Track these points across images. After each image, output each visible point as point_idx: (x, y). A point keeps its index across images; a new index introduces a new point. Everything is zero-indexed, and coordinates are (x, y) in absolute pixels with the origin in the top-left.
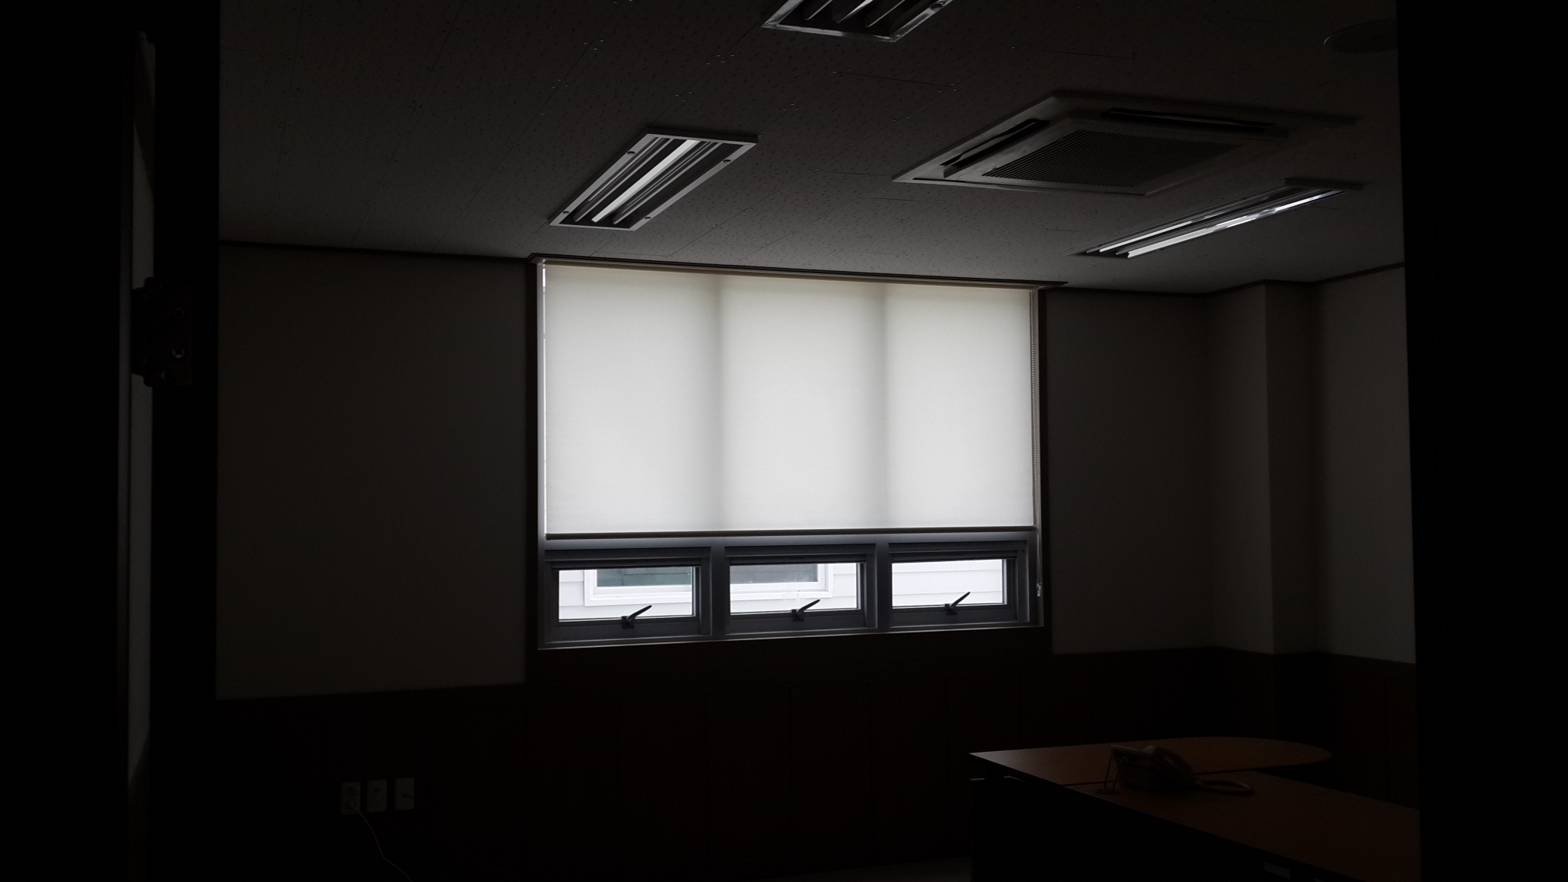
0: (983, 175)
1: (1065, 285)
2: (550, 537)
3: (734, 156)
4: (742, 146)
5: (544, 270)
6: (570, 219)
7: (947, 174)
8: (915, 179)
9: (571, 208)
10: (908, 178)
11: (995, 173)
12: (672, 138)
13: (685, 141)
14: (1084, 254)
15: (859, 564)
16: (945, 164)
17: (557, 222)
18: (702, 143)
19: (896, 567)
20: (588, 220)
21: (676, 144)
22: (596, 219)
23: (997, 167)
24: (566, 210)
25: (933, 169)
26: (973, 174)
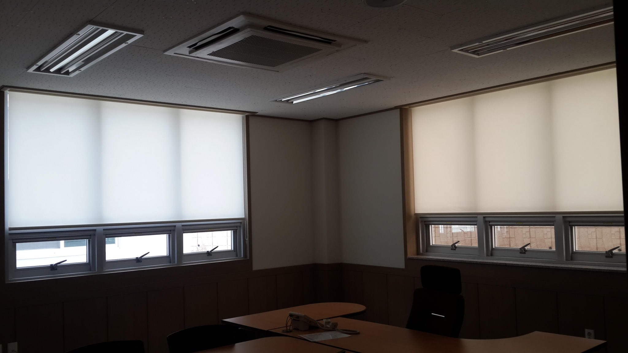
0: (208, 55)
1: (257, 114)
2: (11, 229)
3: (130, 41)
4: (136, 36)
5: (8, 95)
6: (38, 69)
7: (190, 52)
8: (175, 53)
9: (40, 63)
10: (170, 53)
11: (213, 54)
12: (101, 28)
13: (107, 30)
14: (276, 101)
15: (168, 235)
16: (190, 47)
17: (31, 70)
18: (116, 32)
19: (185, 235)
20: (47, 70)
21: (103, 31)
22: (52, 70)
23: (214, 51)
24: (37, 64)
25: (183, 50)
26: (203, 54)
